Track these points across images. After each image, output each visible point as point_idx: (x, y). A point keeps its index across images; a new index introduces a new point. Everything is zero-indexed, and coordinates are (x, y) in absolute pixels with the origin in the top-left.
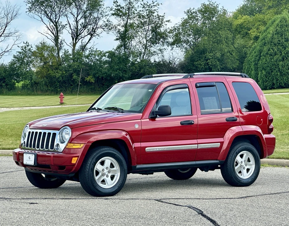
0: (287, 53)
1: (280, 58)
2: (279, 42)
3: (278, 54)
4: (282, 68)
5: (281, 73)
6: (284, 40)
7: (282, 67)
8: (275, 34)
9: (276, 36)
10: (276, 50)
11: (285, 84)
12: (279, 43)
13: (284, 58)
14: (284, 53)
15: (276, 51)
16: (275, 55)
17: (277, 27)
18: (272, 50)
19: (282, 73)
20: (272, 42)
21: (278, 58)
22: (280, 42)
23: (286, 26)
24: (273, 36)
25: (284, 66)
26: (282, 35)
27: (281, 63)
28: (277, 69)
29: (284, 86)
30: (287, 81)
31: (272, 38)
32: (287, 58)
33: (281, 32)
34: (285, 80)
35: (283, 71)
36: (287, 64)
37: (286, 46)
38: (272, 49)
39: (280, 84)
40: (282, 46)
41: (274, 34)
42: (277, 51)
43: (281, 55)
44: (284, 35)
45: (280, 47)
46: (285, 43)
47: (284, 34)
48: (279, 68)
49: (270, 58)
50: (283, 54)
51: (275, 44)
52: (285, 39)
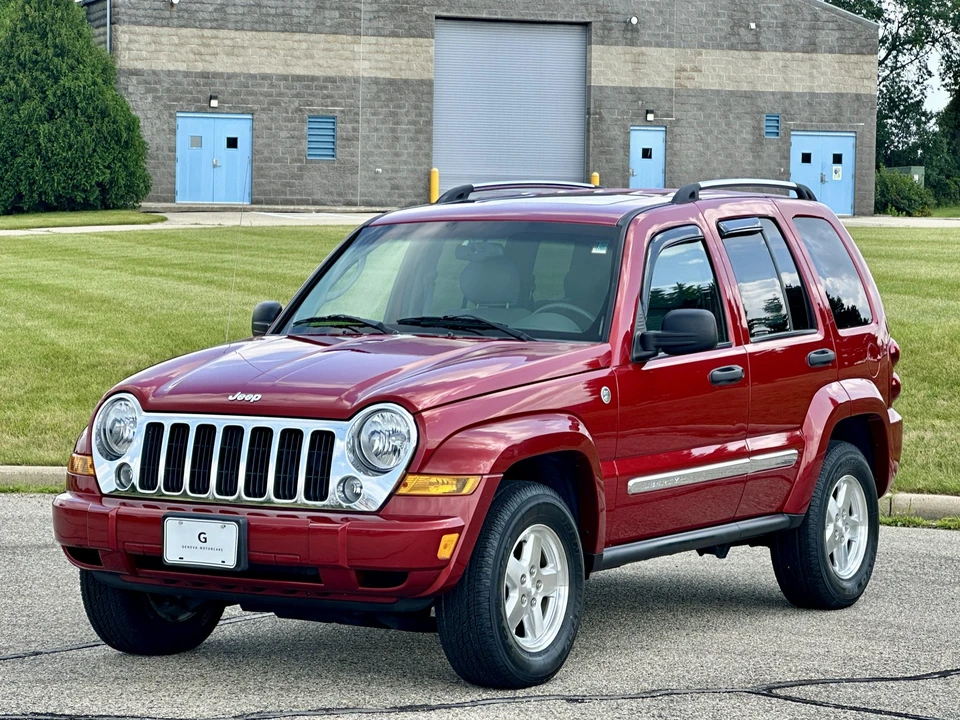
0: (64, 95)
1: (42, 111)
2: (35, 57)
3: (31, 98)
4: (49, 145)
5: (45, 159)
6: (51, 52)
7: (50, 141)
8: (21, 30)
9: (24, 38)
10: (26, 83)
11: (58, 197)
12: (36, 62)
13: (53, 111)
14: (54, 95)
15: (28, 86)
16: (23, 100)
17: (27, 6)
18: (12, 83)
19: (50, 159)
20: (10, 57)
21: (34, 110)
22: (39, 59)
23: (55, 4)
24: (14, 35)
25: (55, 137)
26: (44, 36)
27: (44, 128)
28: (32, 148)
29: (55, 204)
30: (64, 188)
31: (12, 44)
32: (63, 112)
33: (40, 24)
34: (59, 183)
35: (53, 155)
36: (66, 131)
37: (59, 72)
38: (13, 78)
39: (40, 195)
40: (48, 69)
41: (18, 30)
42: (31, 86)
43: (44, 99)
44: (50, 35)
45: (38, 73)
46: (56, 60)
47: (51, 30)
48: (39, 145)
49: (8, 110)
50: (51, 98)
51: (21, 64)
52: (56, 46)
